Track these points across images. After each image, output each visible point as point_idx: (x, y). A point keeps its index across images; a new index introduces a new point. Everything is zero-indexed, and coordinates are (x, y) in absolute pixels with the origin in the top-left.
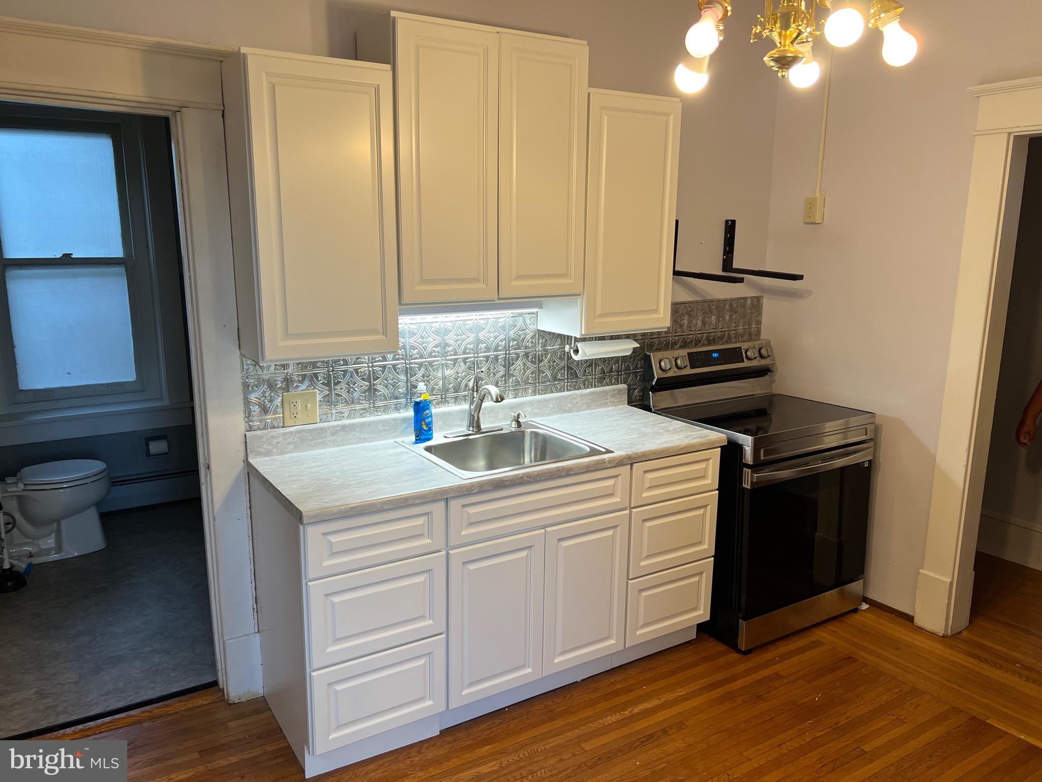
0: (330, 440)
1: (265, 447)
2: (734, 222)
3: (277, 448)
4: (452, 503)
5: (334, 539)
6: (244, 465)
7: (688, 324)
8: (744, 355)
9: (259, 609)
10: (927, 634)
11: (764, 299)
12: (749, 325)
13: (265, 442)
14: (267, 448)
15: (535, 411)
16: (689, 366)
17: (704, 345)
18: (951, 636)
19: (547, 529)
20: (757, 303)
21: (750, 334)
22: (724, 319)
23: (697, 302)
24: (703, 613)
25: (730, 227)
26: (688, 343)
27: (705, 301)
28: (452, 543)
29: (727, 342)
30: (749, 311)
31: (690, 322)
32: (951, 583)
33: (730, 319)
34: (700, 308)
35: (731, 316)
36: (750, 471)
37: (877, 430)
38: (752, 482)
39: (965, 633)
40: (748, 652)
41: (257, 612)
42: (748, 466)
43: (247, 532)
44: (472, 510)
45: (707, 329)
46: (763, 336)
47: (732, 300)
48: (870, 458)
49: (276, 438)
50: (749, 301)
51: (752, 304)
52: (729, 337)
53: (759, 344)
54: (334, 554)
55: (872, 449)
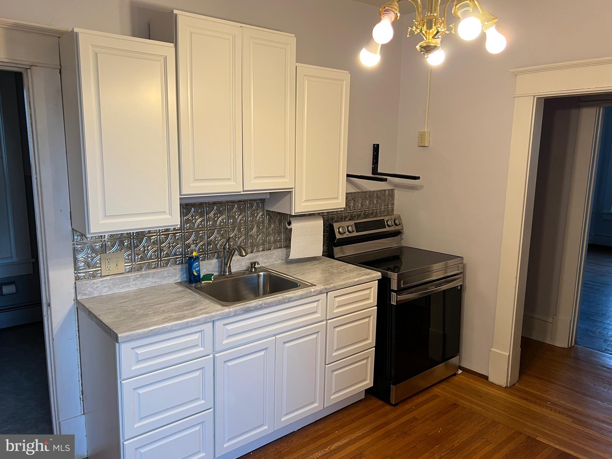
0: (133, 284)
1: (89, 290)
2: (378, 145)
3: (97, 291)
4: (217, 324)
5: (139, 351)
6: (74, 303)
7: (353, 206)
8: (386, 224)
9: (84, 399)
10: (497, 387)
11: (395, 191)
12: (387, 206)
13: (88, 287)
14: (90, 290)
15: (264, 260)
16: (355, 231)
17: (362, 218)
18: (510, 387)
19: (276, 336)
20: (391, 193)
21: (388, 211)
22: (373, 202)
23: (358, 192)
24: (369, 382)
25: (376, 149)
26: (354, 217)
27: (362, 192)
28: (217, 349)
29: (375, 217)
30: (387, 198)
31: (354, 204)
32: (509, 356)
33: (377, 203)
34: (360, 196)
35: (377, 201)
36: (395, 294)
37: (464, 267)
38: (397, 301)
39: (517, 385)
40: (396, 405)
41: (83, 401)
42: (394, 291)
43: (76, 348)
44: (229, 327)
45: (364, 208)
46: (395, 213)
47: (378, 191)
48: (461, 283)
49: (96, 284)
50: (387, 192)
51: (389, 194)
52: (376, 213)
53: (394, 217)
54: (139, 361)
55: (462, 278)
